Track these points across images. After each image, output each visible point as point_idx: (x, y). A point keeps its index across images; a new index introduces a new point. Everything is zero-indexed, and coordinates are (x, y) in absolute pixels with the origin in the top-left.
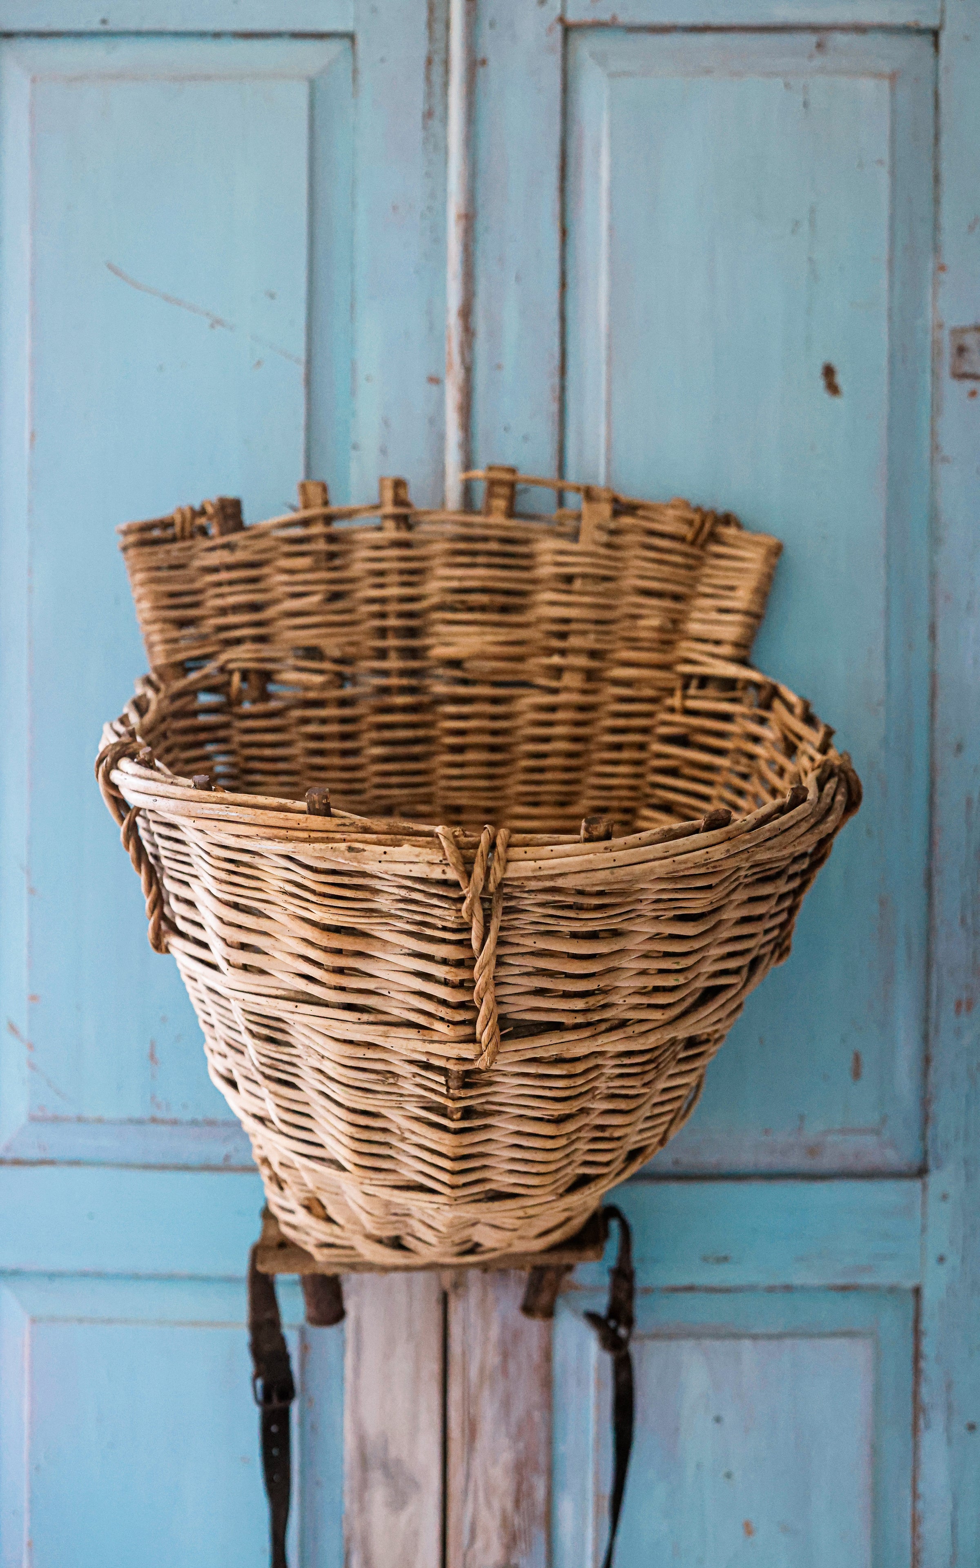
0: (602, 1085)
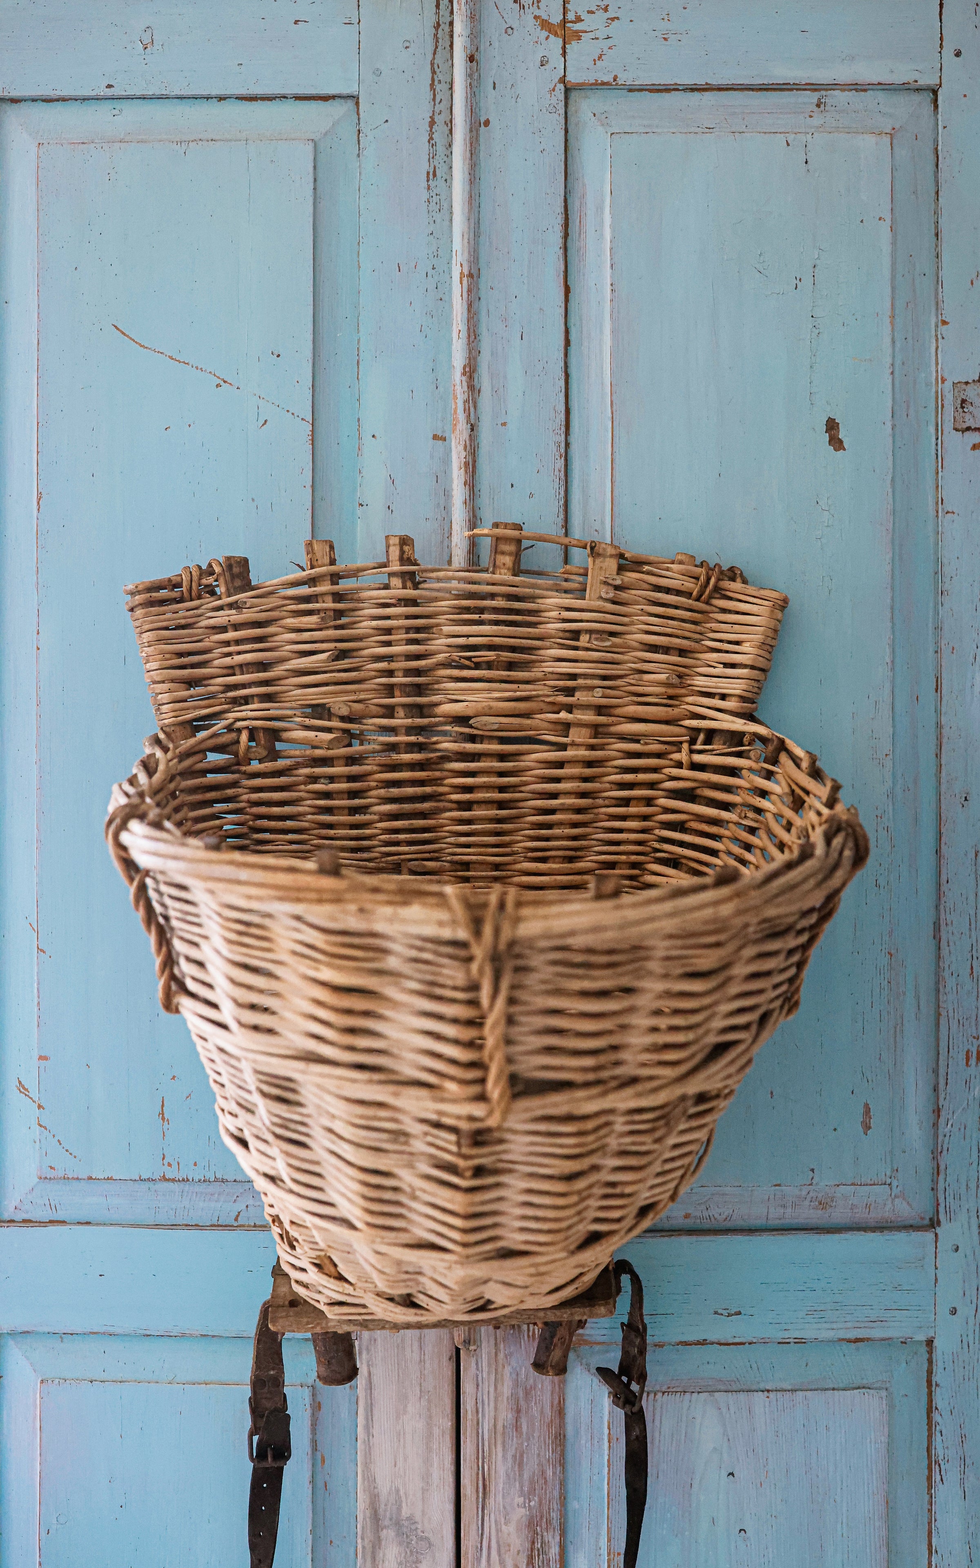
0: (613, 1143)
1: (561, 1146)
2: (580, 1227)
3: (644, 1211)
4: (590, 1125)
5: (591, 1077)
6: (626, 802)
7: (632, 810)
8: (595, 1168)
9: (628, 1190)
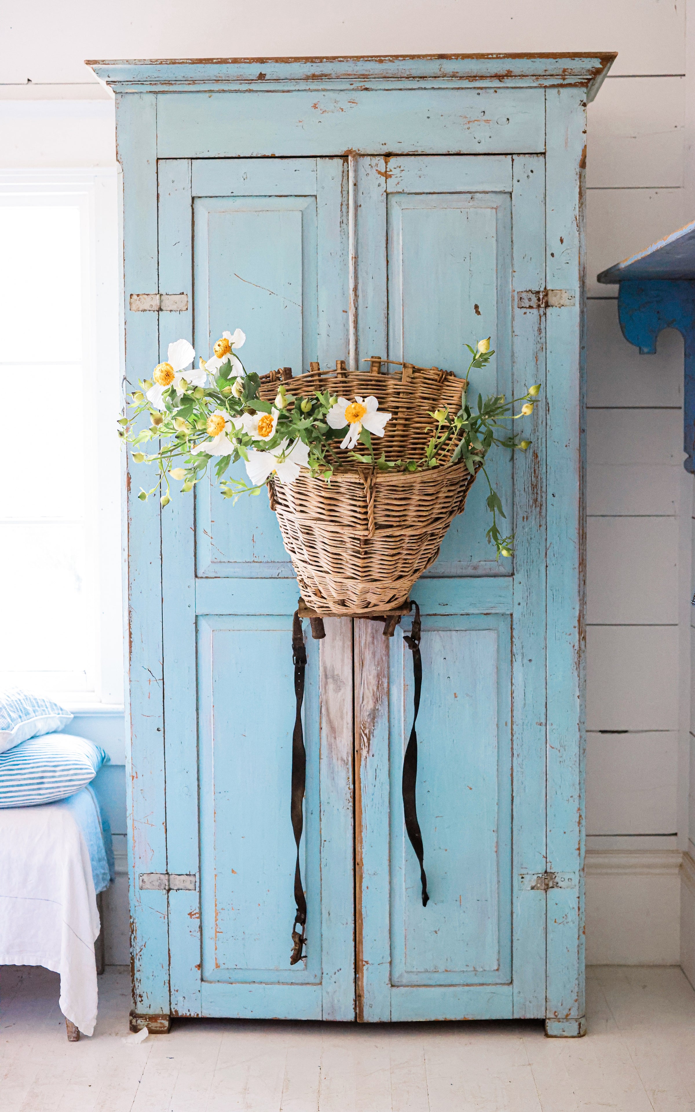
0: (405, 546)
1: (390, 545)
2: (395, 573)
3: (416, 571)
4: (398, 539)
5: (398, 524)
6: (415, 449)
7: (417, 452)
8: (399, 553)
9: (410, 562)
